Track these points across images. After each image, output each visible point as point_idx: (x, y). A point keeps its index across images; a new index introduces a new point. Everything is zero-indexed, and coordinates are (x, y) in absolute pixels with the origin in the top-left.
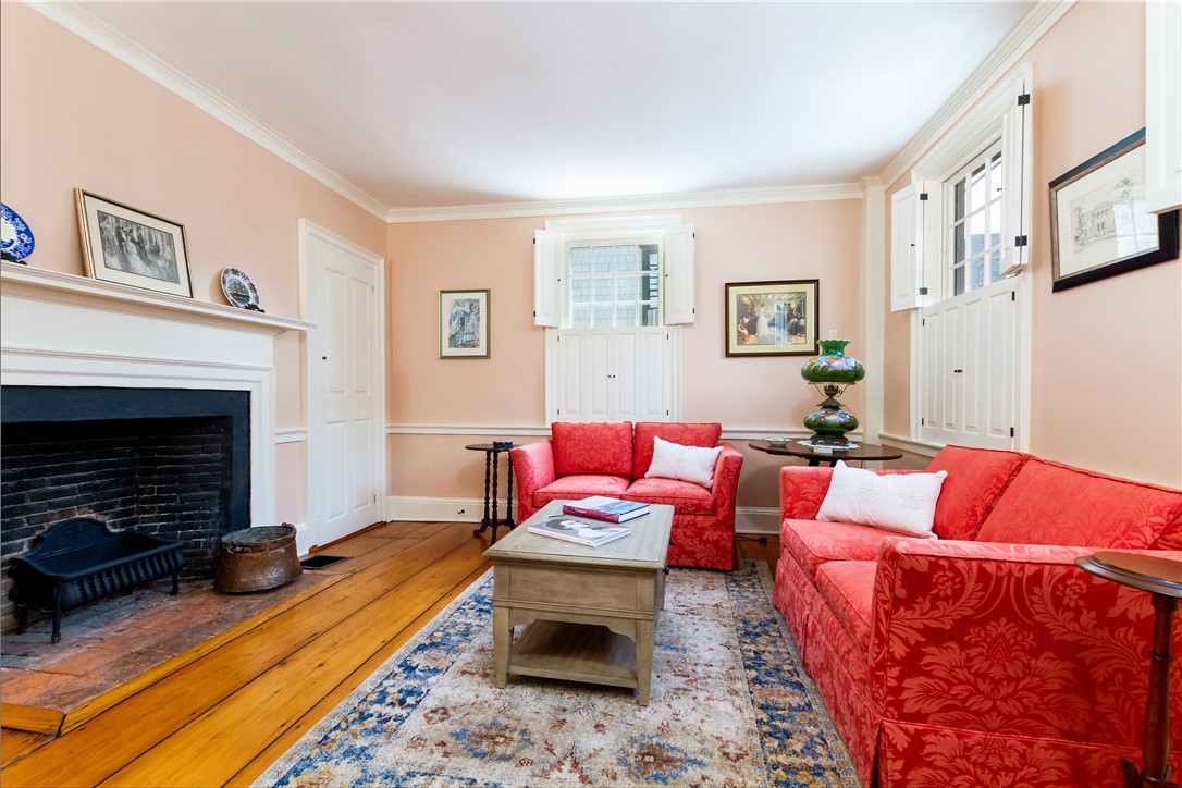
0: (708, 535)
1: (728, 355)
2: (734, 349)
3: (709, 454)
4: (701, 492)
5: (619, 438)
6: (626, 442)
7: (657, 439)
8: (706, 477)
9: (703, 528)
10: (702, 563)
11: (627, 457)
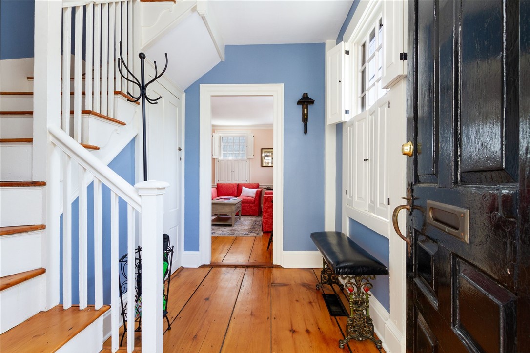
0: (253, 208)
1: (262, 166)
2: (264, 165)
3: (255, 190)
4: (252, 198)
5: (234, 187)
6: (236, 188)
7: (243, 187)
8: (254, 196)
9: (252, 207)
10: (252, 214)
11: (236, 191)
